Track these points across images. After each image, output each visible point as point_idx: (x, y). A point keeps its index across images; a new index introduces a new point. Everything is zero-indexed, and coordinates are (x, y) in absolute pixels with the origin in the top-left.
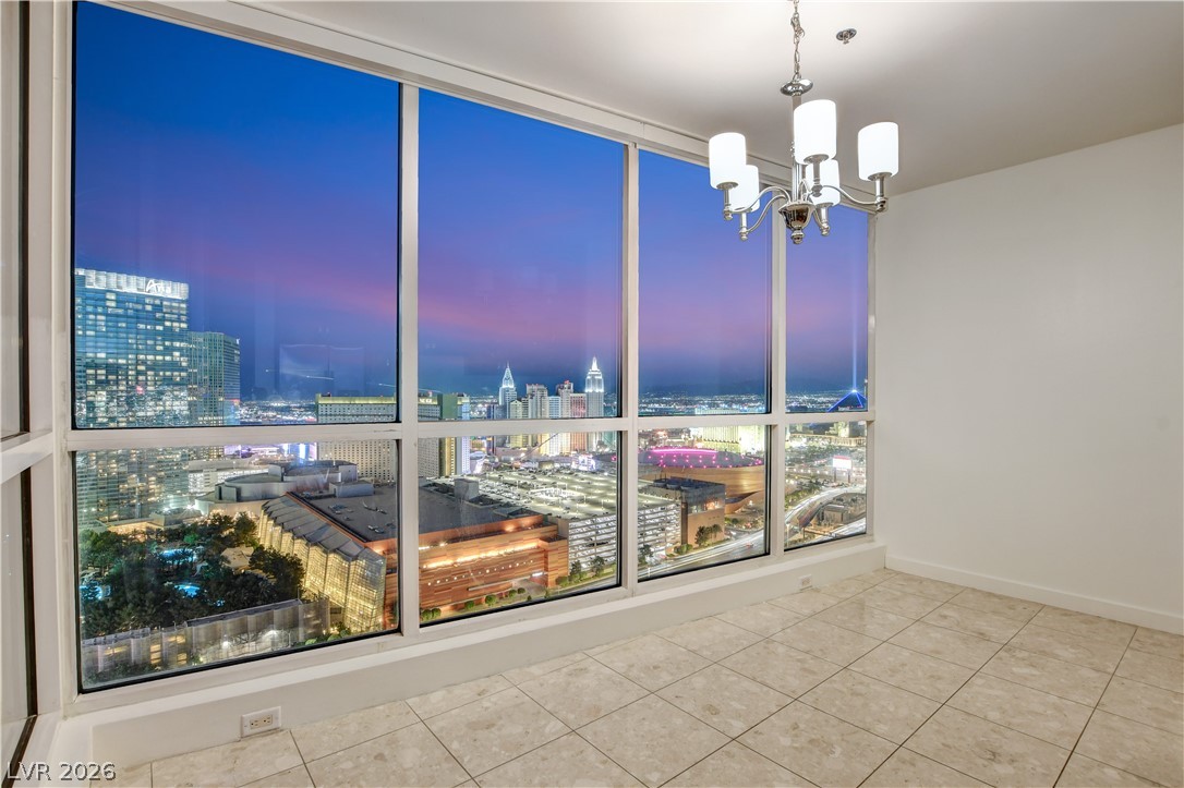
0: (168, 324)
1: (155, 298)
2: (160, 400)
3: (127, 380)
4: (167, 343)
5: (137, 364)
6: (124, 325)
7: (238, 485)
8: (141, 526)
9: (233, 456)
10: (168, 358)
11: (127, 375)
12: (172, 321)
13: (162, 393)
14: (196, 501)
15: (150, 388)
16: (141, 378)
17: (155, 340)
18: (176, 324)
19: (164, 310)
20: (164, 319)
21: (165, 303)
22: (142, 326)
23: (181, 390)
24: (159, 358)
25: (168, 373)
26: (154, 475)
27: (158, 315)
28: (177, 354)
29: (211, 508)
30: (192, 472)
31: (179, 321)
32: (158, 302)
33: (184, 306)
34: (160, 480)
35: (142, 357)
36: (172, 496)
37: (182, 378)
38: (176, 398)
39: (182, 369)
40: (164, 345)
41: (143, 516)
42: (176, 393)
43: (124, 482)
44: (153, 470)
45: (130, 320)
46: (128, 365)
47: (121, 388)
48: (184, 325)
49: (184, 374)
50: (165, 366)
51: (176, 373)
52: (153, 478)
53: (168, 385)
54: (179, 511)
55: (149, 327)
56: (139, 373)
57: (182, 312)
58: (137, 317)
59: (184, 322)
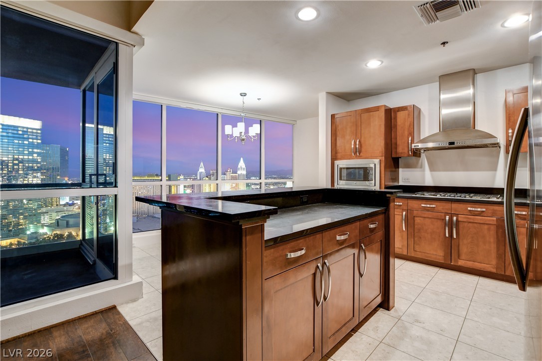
0: (31, 140)
1: (23, 128)
2: (26, 177)
3: (8, 168)
4: (30, 150)
5: (14, 160)
6: (6, 141)
7: (68, 219)
8: (14, 241)
9: (65, 205)
10: (30, 157)
11: (8, 166)
12: (33, 139)
13: (27, 174)
14: (45, 227)
15: (20, 172)
16: (15, 167)
17: (24, 148)
18: (35, 141)
19: (29, 134)
20: (29, 138)
21: (29, 130)
22: (16, 141)
23: (37, 173)
24: (26, 157)
25: (30, 165)
26: (22, 215)
27: (25, 136)
28: (35, 155)
29: (53, 230)
30: (42, 213)
31: (37, 139)
32: (25, 130)
33: (39, 132)
34: (25, 218)
35: (16, 157)
36: (32, 225)
37: (38, 167)
38: (35, 177)
39: (37, 162)
40: (28, 151)
41: (16, 235)
42: (34, 174)
43: (6, 219)
44: (22, 213)
45: (10, 138)
46: (8, 160)
47: (4, 172)
48: (39, 141)
49: (39, 165)
50: (29, 161)
51: (35, 165)
52: (22, 217)
53: (31, 170)
54: (36, 233)
55: (20, 142)
56: (14, 164)
57: (38, 135)
58: (14, 137)
59: (39, 140)
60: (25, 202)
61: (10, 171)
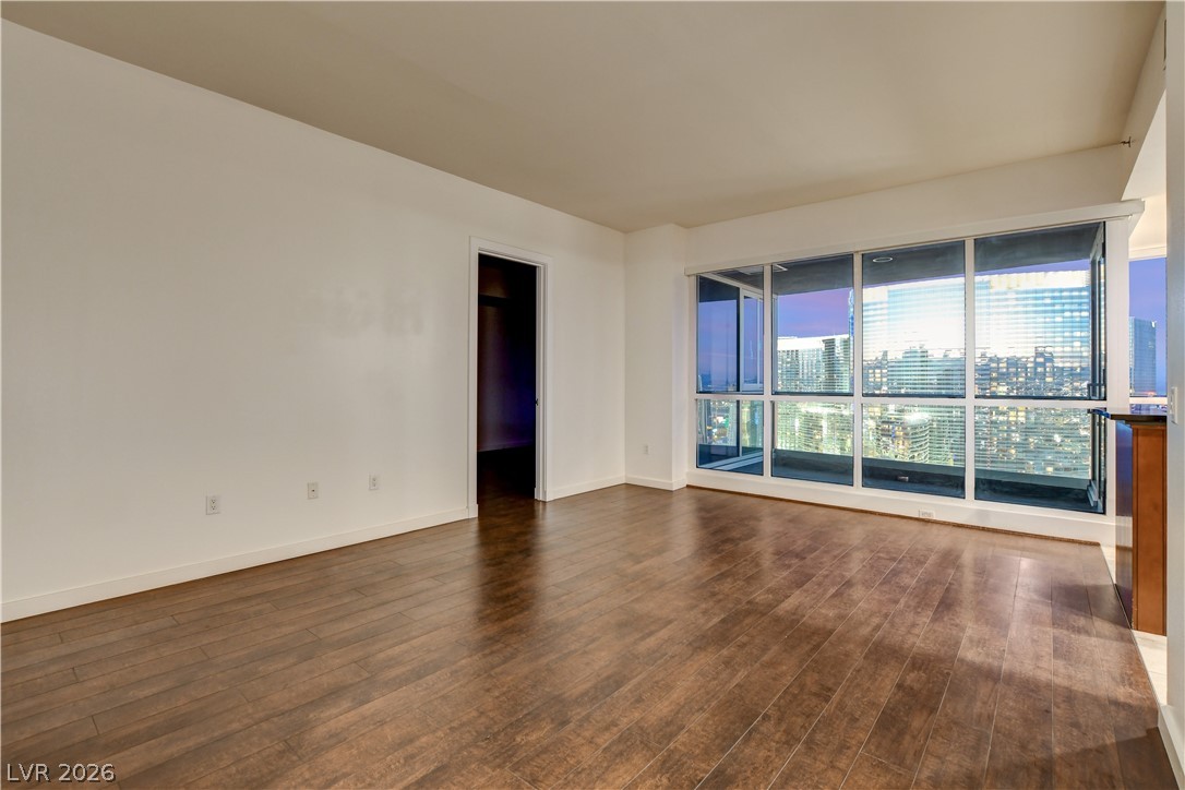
0: (1067, 314)
1: (1055, 290)
2: (1060, 390)
3: (1026, 373)
4: (1067, 334)
5: (1036, 356)
6: (1024, 321)
10: (1067, 349)
11: (1027, 368)
12: (1072, 311)
13: (1062, 384)
15: (1049, 380)
16: (1039, 370)
17: (1055, 332)
18: (1076, 314)
19: (1064, 301)
20: (1064, 311)
21: (1064, 294)
22: (1041, 320)
23: (1082, 380)
25: (1068, 365)
27: (1057, 307)
31: (1081, 310)
33: (1085, 293)
35: (1040, 349)
38: (1076, 390)
39: (1082, 359)
40: (1063, 337)
42: (1075, 384)
46: (1027, 358)
47: (1021, 379)
49: (1084, 364)
51: (1076, 365)
53: (1068, 375)
55: (1047, 320)
56: (1038, 365)
57: (1083, 300)
58: (1036, 312)
59: (1085, 310)
60: (1057, 438)
61: (1030, 378)
